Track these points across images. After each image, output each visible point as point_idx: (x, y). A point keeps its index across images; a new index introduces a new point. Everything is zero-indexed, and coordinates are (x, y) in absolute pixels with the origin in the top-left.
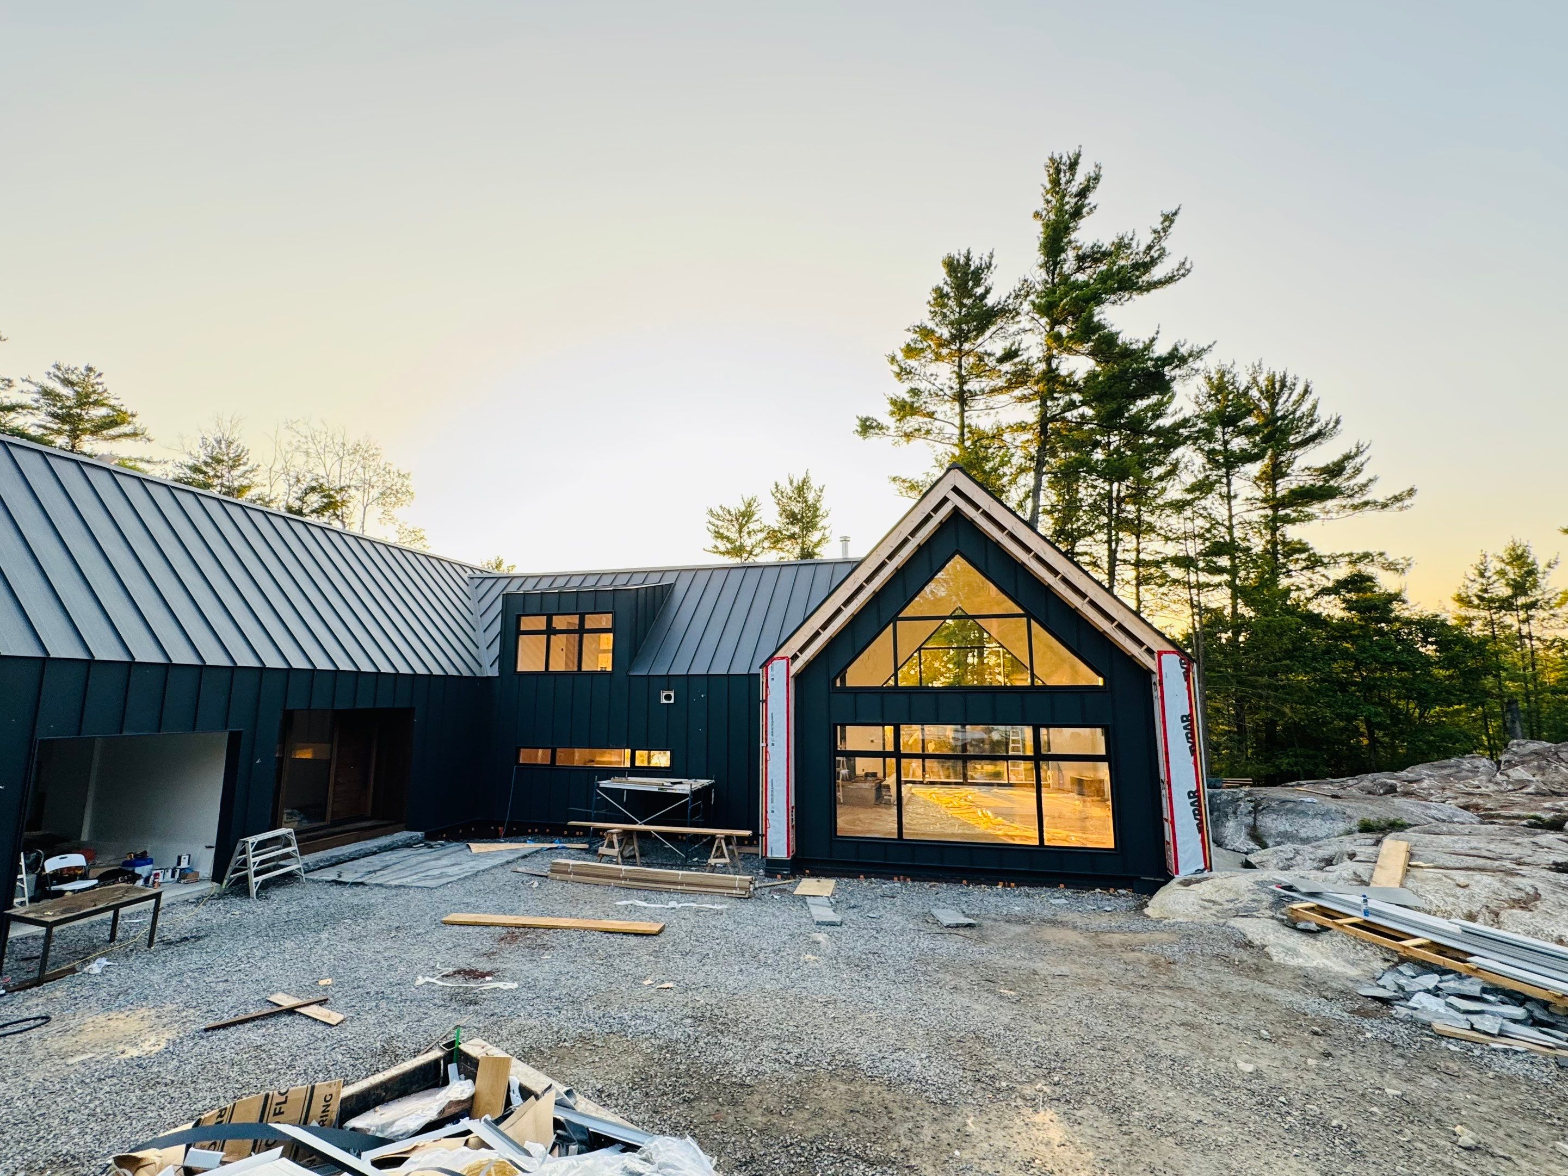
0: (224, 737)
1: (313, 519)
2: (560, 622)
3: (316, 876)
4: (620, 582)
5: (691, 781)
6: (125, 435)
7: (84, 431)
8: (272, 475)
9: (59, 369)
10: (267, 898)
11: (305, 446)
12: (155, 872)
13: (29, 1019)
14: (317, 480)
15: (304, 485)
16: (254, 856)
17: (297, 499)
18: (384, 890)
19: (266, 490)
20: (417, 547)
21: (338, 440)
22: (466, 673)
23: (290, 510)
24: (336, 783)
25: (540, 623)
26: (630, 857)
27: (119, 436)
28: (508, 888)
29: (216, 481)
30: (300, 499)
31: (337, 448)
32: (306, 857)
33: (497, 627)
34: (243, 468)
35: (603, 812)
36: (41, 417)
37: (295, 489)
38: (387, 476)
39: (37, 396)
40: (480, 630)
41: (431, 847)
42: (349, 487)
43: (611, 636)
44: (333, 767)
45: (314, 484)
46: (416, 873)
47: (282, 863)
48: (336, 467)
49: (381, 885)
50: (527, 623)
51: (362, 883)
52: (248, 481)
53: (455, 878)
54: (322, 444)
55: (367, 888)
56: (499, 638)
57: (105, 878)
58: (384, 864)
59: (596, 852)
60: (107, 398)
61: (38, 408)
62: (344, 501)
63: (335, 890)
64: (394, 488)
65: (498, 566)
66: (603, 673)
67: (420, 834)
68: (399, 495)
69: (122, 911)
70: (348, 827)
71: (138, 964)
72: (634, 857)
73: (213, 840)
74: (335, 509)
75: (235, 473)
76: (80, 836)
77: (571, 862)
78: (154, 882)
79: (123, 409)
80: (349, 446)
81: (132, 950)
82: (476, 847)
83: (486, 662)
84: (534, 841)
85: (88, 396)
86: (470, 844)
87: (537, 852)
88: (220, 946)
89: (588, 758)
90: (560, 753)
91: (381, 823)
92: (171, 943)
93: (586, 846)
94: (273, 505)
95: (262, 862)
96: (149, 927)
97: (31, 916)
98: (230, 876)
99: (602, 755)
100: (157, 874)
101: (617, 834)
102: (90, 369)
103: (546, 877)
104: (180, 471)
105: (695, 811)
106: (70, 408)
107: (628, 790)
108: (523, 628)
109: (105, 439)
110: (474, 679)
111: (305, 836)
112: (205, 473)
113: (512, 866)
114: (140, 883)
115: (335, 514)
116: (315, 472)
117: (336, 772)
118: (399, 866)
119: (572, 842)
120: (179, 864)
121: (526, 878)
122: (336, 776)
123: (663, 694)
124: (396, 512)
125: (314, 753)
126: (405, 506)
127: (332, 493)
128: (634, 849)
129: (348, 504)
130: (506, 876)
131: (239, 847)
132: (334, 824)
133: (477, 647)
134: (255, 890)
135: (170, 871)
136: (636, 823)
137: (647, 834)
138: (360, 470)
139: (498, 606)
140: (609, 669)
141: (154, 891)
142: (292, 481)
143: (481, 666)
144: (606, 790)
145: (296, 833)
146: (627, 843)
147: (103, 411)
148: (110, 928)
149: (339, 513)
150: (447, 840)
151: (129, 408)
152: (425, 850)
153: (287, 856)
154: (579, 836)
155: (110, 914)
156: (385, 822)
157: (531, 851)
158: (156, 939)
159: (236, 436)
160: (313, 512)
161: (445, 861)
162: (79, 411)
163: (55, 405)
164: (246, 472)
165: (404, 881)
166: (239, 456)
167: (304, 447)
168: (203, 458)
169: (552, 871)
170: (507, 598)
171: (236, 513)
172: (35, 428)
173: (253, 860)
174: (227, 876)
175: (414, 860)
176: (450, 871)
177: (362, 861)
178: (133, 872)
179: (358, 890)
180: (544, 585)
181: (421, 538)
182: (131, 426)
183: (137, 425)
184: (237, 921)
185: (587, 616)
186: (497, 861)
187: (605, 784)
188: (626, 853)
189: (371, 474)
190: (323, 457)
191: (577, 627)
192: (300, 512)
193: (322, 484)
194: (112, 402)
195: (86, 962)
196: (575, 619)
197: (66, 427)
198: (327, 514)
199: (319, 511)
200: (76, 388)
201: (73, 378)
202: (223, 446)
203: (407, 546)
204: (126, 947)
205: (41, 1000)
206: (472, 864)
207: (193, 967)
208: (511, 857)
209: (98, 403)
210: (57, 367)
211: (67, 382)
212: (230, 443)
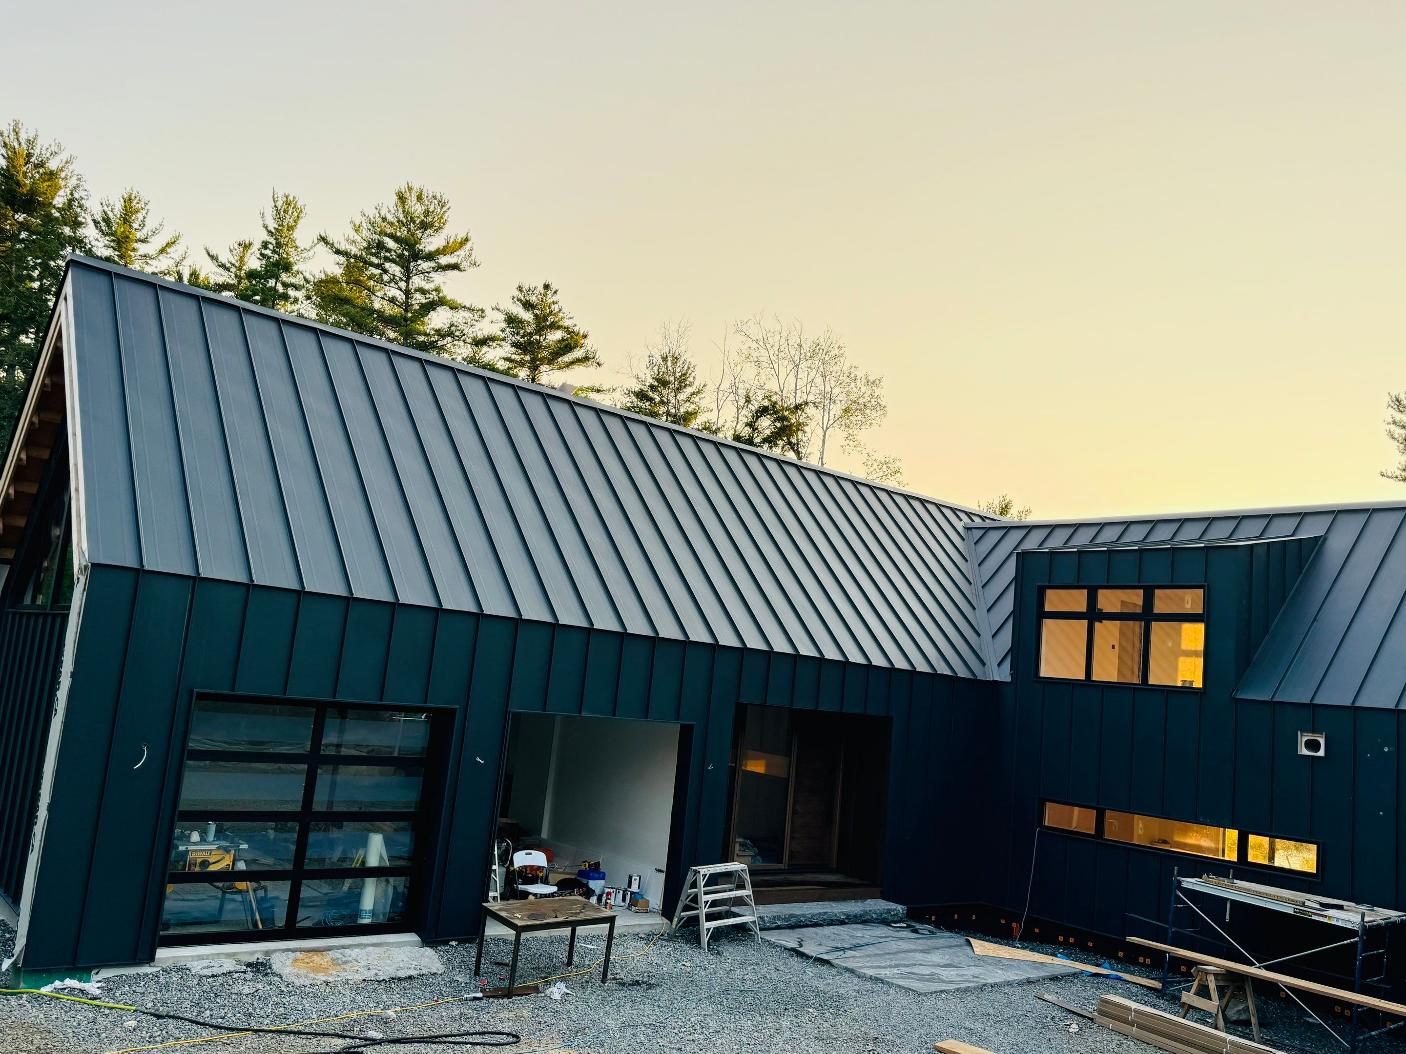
0: (674, 730)
1: (765, 450)
2: (1108, 600)
3: (773, 937)
4: (1219, 534)
5: (1362, 908)
6: (578, 361)
7: (542, 360)
8: (720, 396)
9: (521, 291)
10: (718, 953)
11: (757, 354)
12: (607, 890)
13: (503, 1034)
14: (768, 397)
15: (755, 406)
16: (705, 894)
17: (747, 424)
18: (856, 980)
19: (712, 417)
20: (891, 484)
21: (794, 340)
22: (962, 673)
23: (737, 438)
24: (795, 812)
25: (1077, 601)
26: (1237, 1023)
27: (572, 363)
28: (1031, 1022)
29: (662, 409)
30: (751, 425)
31: (793, 352)
32: (761, 908)
33: (1008, 604)
34: (689, 390)
35: (1188, 931)
36: (507, 350)
37: (745, 412)
38: (853, 385)
39: (504, 325)
40: (982, 608)
41: (916, 931)
42: (807, 404)
43: (1201, 627)
44: (791, 789)
45: (766, 403)
46: (897, 966)
47: (735, 909)
48: (792, 379)
49: (852, 971)
50: (1055, 600)
51: (827, 962)
52: (693, 406)
53: (952, 987)
54: (776, 348)
55: (834, 971)
56: (1010, 622)
57: (565, 886)
58: (855, 942)
59: (1175, 999)
60: (562, 318)
61: (504, 339)
62: (799, 424)
63: (795, 963)
64: (861, 401)
65: (1004, 510)
66: (1187, 691)
67: (900, 908)
68: (868, 411)
69: (581, 930)
70: (809, 877)
71: (593, 1001)
72: (1247, 1023)
73: (663, 863)
74: (789, 436)
75: (682, 396)
76: (539, 832)
77: (1134, 1005)
78: (606, 903)
79: (576, 329)
80: (806, 347)
81: (587, 982)
82: (981, 947)
83: (992, 660)
84: (1068, 956)
85: (545, 319)
86: (972, 940)
87: (1075, 975)
88: (673, 1003)
89: (1157, 834)
90: (1112, 819)
91: (850, 880)
92: (623, 984)
93: (1157, 985)
94: (721, 435)
95: (714, 903)
96: (603, 958)
97: (503, 914)
98: (681, 914)
99: (1185, 832)
100: (609, 894)
101: (1216, 975)
102: (547, 287)
103: (1091, 1019)
104: (628, 399)
105: (1371, 966)
106: (531, 334)
107: (1233, 901)
108: (1048, 608)
109: (560, 368)
110: (974, 684)
111: (760, 878)
112: (651, 400)
113: (1036, 989)
114: (594, 900)
115: (790, 443)
116: (767, 387)
117: (795, 796)
118: (870, 950)
119: (1132, 973)
120: (630, 886)
121: (1059, 1014)
122: (795, 802)
123: (1303, 738)
124: (862, 435)
125: (767, 766)
126: (874, 425)
127: (786, 413)
128: (1247, 1009)
129: (806, 428)
130: (1027, 1001)
131: (690, 878)
132: (793, 869)
133: (979, 635)
134: (707, 940)
135: (621, 892)
136: (1251, 964)
137: (1273, 986)
138: (819, 380)
139: (1010, 571)
140: (1198, 684)
141: (608, 913)
142: (742, 402)
143: (983, 664)
144: (1193, 895)
145: (752, 873)
146: (1233, 996)
147: (557, 335)
148: (567, 949)
149: (794, 440)
150: (937, 926)
151: (581, 328)
152: (906, 934)
153: (740, 902)
154: (1144, 965)
155: (567, 931)
156: (857, 881)
157: (1063, 971)
158: (609, 976)
159: (683, 349)
160: (765, 440)
161: (936, 957)
162: (538, 337)
163: (518, 334)
164: (693, 393)
165: (884, 973)
166: (685, 374)
167: (755, 354)
168: (650, 381)
169: (1102, 1013)
170: (1024, 559)
171: (687, 445)
172: (502, 362)
173: (705, 898)
174: (677, 914)
175: (894, 946)
176: (946, 974)
177: (828, 930)
178: (587, 885)
179: (824, 969)
180: (1082, 539)
181: (896, 472)
182: (583, 350)
183: (589, 348)
184: (689, 975)
185: (1158, 592)
186: (1012, 976)
187: (1190, 883)
188: (1232, 1013)
189: (833, 384)
190: (776, 366)
191: (1139, 610)
192: (750, 441)
193: (775, 403)
194: (567, 323)
195: (548, 984)
196: (1136, 598)
197: (527, 358)
198: (781, 443)
199: (770, 440)
200: (536, 311)
201: (533, 299)
202: (669, 364)
203: (877, 482)
204: (582, 975)
205: (512, 1014)
206: (975, 971)
207: (647, 1021)
208: (1034, 975)
209: (554, 326)
210: (520, 289)
211: (528, 306)
212: (676, 359)
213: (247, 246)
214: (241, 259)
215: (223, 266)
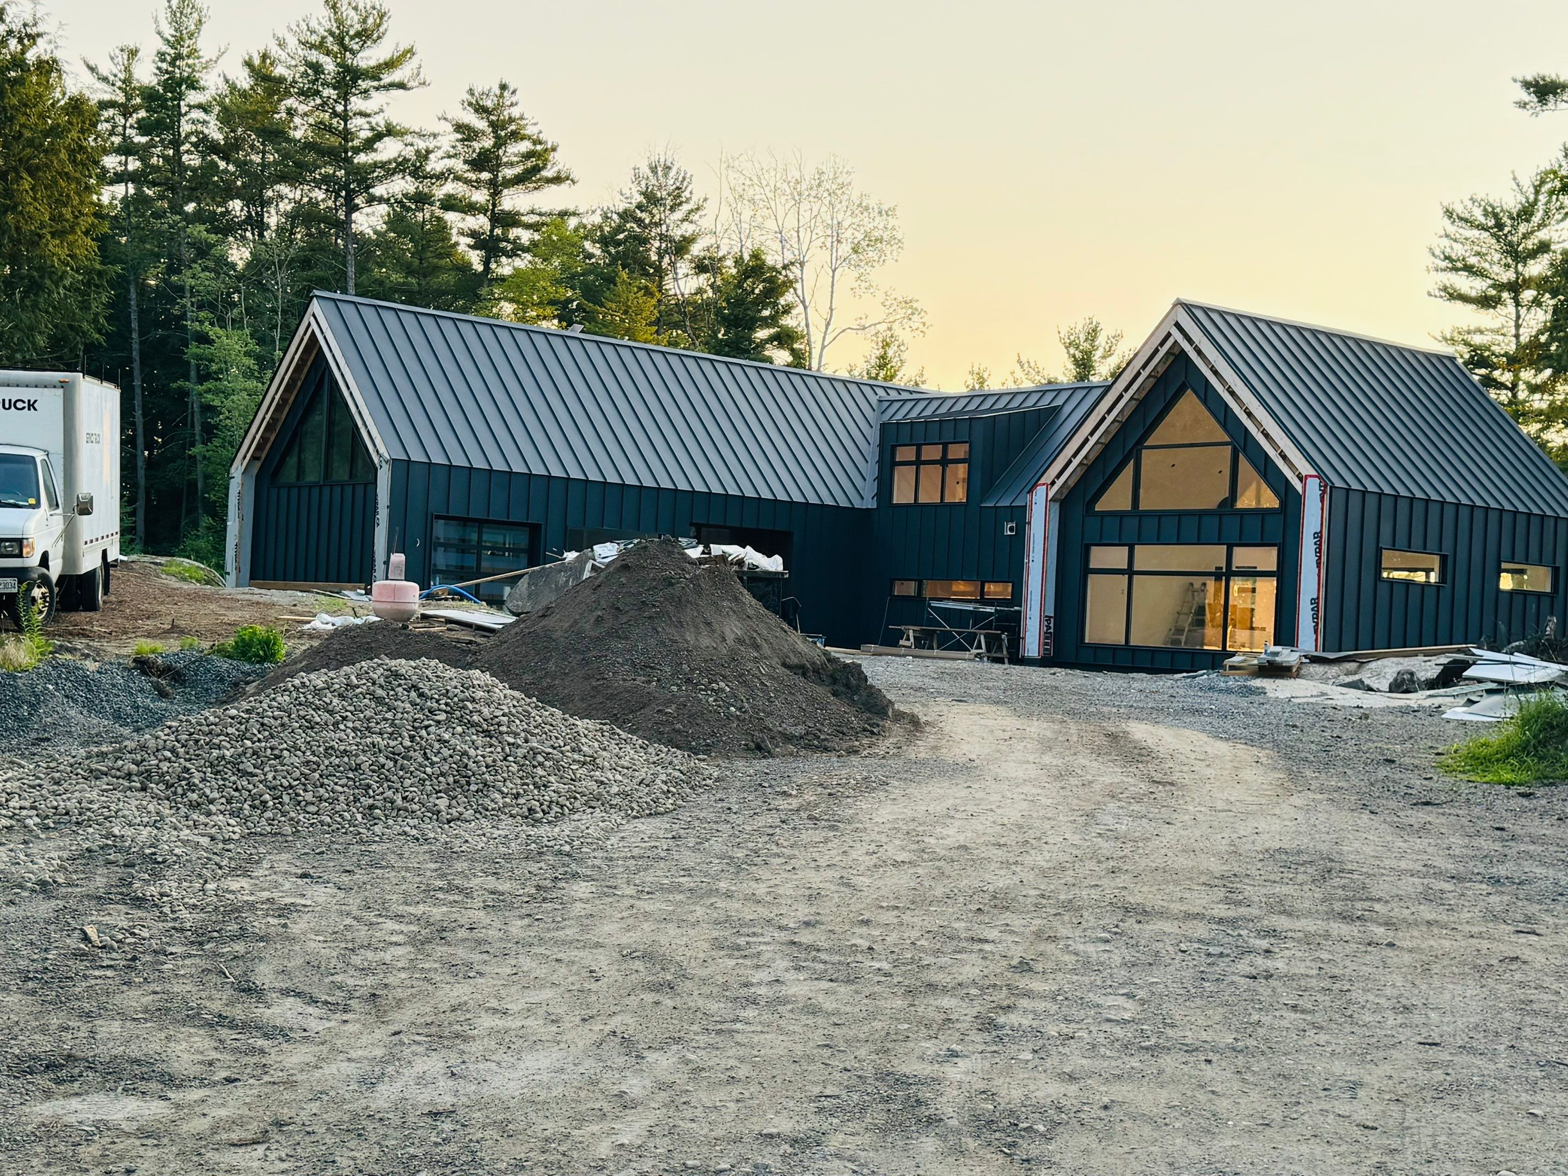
2: (926, 453)
9: (472, 94)
11: (751, 192)
25: (911, 453)
33: (878, 458)
34: (686, 207)
40: (873, 461)
43: (967, 466)
60: (525, 125)
66: (959, 504)
75: (677, 216)
79: (543, 139)
83: (869, 494)
85: (504, 127)
102: (503, 87)
108: (897, 459)
112: (640, 221)
123: (1007, 526)
124: (876, 275)
133: (864, 479)
140: (964, 500)
143: (861, 499)
151: (549, 138)
159: (674, 155)
164: (690, 213)
166: (680, 188)
168: (637, 198)
170: (883, 428)
182: (555, 167)
183: (561, 164)
185: (949, 446)
187: (936, 604)
190: (773, 204)
191: (941, 458)
194: (531, 131)
196: (940, 450)
197: (484, 176)
200: (492, 117)
201: (489, 104)
202: (659, 175)
209: (516, 136)
210: (471, 92)
211: (480, 110)
212: (668, 168)
213: (133, 53)
214: (127, 70)
215: (105, 79)
